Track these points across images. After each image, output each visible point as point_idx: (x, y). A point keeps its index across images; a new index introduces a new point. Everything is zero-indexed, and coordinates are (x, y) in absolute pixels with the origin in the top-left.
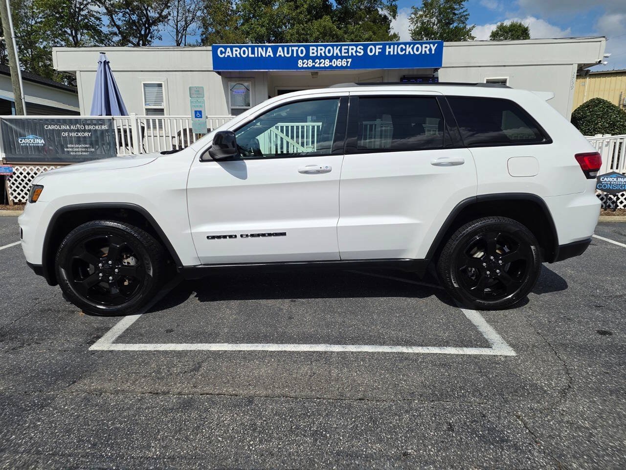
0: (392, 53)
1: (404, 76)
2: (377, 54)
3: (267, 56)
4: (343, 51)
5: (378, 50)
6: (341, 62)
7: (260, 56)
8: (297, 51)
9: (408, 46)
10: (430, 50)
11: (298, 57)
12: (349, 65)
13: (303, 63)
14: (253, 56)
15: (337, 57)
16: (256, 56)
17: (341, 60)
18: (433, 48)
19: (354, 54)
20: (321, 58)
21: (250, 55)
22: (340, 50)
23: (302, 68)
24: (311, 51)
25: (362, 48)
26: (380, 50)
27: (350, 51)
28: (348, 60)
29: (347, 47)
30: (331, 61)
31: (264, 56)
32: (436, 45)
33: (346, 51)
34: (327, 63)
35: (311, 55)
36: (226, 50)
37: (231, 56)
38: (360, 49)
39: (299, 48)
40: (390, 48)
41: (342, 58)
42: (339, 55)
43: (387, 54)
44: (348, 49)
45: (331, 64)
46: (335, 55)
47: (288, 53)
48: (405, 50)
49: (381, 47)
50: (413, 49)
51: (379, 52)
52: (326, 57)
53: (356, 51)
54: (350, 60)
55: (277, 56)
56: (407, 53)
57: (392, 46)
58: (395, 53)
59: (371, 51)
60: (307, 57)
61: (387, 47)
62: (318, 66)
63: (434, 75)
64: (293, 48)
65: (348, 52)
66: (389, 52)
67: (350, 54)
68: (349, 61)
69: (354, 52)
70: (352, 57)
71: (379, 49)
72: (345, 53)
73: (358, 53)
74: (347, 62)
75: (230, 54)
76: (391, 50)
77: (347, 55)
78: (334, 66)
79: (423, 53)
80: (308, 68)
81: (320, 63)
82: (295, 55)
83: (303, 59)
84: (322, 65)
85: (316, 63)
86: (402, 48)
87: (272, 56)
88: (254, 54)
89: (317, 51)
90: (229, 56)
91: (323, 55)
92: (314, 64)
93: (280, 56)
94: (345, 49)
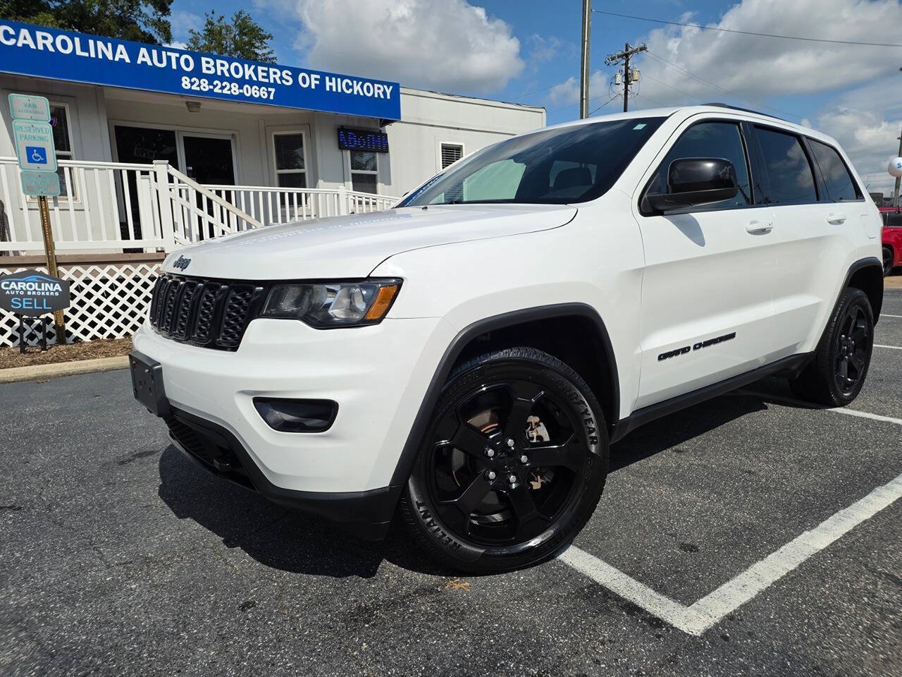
0: (334, 90)
1: (342, 126)
2: (313, 87)
3: (117, 59)
4: (260, 74)
5: (314, 82)
6: (259, 91)
7: (100, 56)
8: (178, 60)
9: (355, 82)
10: (384, 93)
11: (180, 72)
12: (271, 98)
13: (192, 84)
14: (86, 54)
15: (251, 83)
16: (93, 55)
17: (258, 88)
18: (388, 92)
19: (279, 82)
20: (222, 78)
21: (79, 52)
22: (255, 71)
23: (190, 91)
24: (204, 66)
25: (290, 74)
26: (318, 82)
27: (272, 76)
28: (270, 89)
29: (266, 69)
30: (241, 87)
31: (110, 58)
32: (391, 87)
33: (265, 74)
34: (235, 89)
35: (205, 71)
36: (18, 33)
37: (33, 46)
38: (287, 74)
39: (180, 56)
40: (331, 81)
41: (260, 84)
42: (255, 79)
43: (328, 89)
44: (268, 72)
45: (241, 91)
46: (247, 78)
47: (160, 61)
48: (352, 87)
49: (318, 77)
50: (362, 87)
51: (315, 84)
52: (231, 80)
53: (281, 78)
54: (273, 90)
55: (139, 62)
56: (355, 93)
57: (334, 79)
58: (339, 90)
59: (304, 82)
60: (197, 73)
61: (327, 78)
62: (220, 91)
63: (381, 131)
64: (169, 54)
65: (268, 77)
66: (331, 87)
67: (272, 81)
68: (271, 92)
69: (277, 77)
70: (274, 85)
71: (316, 79)
72: (263, 77)
73: (284, 81)
74: (269, 93)
75: (30, 42)
76: (333, 84)
77: (267, 81)
78: (248, 95)
79: (376, 96)
80: (201, 92)
81: (222, 88)
82: (174, 67)
83: (190, 75)
84: (225, 91)
85: (215, 86)
86: (347, 84)
87: (128, 60)
88: (88, 51)
89: (215, 66)
90: (26, 46)
91: (227, 75)
92: (211, 87)
93: (144, 63)
94: (263, 71)
